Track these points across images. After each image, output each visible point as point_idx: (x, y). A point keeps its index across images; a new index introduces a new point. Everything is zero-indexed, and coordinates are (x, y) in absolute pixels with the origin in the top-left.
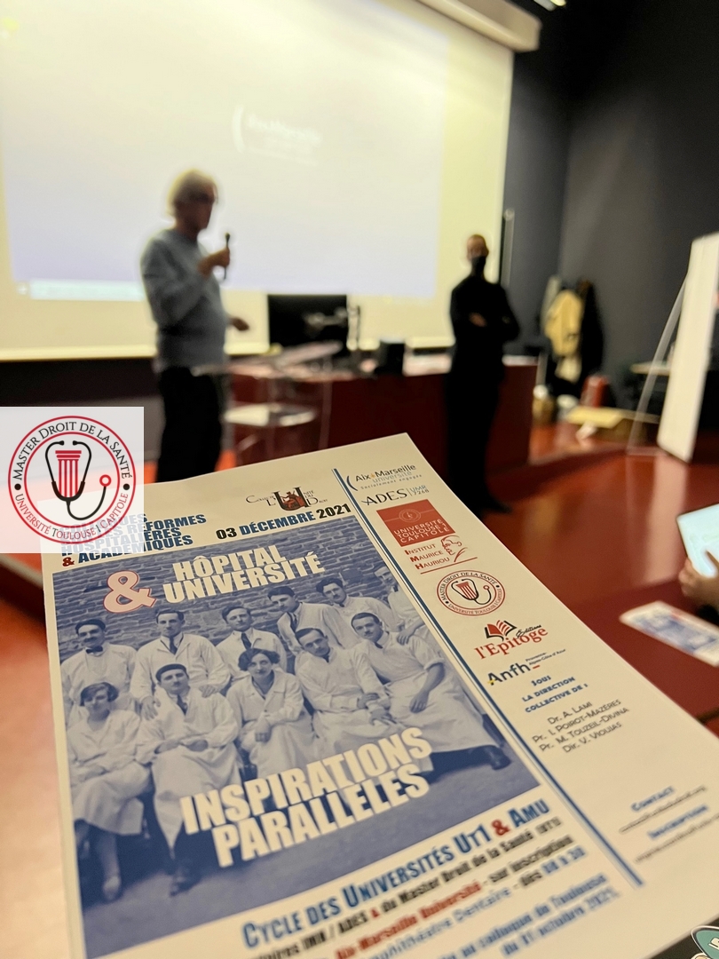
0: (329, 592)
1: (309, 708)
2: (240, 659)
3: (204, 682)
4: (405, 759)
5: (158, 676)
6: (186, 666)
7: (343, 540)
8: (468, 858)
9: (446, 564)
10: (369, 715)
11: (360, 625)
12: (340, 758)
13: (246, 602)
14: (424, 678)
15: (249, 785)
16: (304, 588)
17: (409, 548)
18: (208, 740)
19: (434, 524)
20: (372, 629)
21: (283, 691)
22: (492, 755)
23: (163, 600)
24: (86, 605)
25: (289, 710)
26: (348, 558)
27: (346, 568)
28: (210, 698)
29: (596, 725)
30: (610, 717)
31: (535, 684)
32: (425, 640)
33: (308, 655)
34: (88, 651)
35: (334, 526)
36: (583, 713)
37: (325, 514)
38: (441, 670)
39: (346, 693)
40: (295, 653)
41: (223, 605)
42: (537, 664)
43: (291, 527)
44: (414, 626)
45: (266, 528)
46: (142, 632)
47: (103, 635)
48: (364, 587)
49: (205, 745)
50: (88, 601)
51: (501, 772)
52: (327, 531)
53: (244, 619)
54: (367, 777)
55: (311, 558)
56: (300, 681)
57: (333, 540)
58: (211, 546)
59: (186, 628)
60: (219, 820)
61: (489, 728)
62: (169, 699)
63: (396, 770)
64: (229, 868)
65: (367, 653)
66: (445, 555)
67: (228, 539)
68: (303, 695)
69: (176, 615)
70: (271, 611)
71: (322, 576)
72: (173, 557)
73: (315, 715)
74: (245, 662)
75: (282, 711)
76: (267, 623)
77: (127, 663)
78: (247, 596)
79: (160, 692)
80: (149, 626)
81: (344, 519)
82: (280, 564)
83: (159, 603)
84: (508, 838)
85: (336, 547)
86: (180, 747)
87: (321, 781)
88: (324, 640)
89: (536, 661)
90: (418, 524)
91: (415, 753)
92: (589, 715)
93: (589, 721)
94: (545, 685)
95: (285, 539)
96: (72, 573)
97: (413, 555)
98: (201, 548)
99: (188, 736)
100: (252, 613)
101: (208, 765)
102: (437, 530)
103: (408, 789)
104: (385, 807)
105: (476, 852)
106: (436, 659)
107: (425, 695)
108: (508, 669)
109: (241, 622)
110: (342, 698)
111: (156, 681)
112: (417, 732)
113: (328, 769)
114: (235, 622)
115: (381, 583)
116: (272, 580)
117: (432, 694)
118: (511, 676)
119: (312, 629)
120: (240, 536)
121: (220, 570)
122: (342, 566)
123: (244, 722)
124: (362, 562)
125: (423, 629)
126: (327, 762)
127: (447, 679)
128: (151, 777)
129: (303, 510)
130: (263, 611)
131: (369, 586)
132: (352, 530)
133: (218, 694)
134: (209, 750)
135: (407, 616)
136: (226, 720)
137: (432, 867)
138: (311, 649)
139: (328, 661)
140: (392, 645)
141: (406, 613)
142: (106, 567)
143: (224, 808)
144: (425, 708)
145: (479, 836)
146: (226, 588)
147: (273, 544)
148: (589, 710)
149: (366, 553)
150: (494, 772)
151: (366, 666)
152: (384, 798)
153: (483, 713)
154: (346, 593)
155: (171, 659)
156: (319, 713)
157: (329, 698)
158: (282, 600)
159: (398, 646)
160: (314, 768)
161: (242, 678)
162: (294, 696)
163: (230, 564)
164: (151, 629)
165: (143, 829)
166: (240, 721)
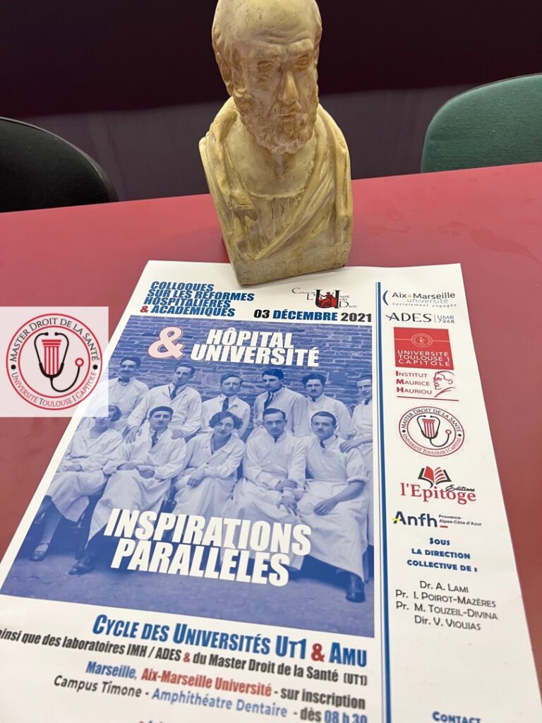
0: (311, 386)
1: (240, 473)
2: (213, 417)
3: (178, 427)
4: (285, 549)
5: (152, 414)
6: (174, 411)
7: (348, 345)
8: (278, 661)
9: (427, 396)
10: (280, 498)
11: (318, 421)
12: (238, 522)
13: (244, 373)
14: (343, 488)
15: (164, 516)
16: (293, 376)
17: (401, 370)
18: (156, 471)
19: (439, 355)
20: (326, 428)
21: (229, 452)
22: (353, 585)
23: (188, 356)
24: (138, 345)
25: (225, 469)
26: (343, 361)
27: (337, 370)
28: (176, 440)
29: (458, 613)
30: (475, 614)
31: (432, 543)
32: (363, 456)
33: (264, 430)
34: (120, 380)
35: (349, 330)
36: (455, 595)
37: (348, 318)
38: (361, 487)
39: (274, 472)
40: (255, 425)
41: (226, 372)
42: (446, 524)
43: (314, 322)
44: (361, 441)
45: (294, 318)
46: (160, 376)
47: (135, 370)
48: (340, 391)
49: (152, 474)
50: (141, 343)
51: (351, 603)
52: (341, 333)
53: (235, 387)
54: (248, 548)
55: (313, 354)
56: (246, 449)
57: (341, 342)
58: (245, 322)
59: (191, 382)
60: (128, 534)
61: (367, 560)
62: (149, 432)
63: (272, 554)
64: (115, 569)
65: (309, 447)
66: (431, 387)
67: (261, 319)
68: (242, 461)
69: (190, 369)
70: (257, 386)
71: (313, 370)
72: (214, 324)
73: (240, 480)
74: (215, 421)
75: (219, 467)
76: (249, 395)
77: (138, 397)
78: (248, 369)
79: (147, 424)
80: (168, 373)
81: (361, 326)
82: (286, 350)
83: (184, 357)
84: (318, 666)
85: (340, 349)
86: (135, 470)
87: (214, 534)
88: (284, 423)
89: (447, 521)
90: (424, 350)
91: (295, 547)
92: (459, 598)
93: (455, 605)
94: (440, 548)
95: (303, 331)
96: (142, 319)
97: (400, 378)
98: (237, 321)
99: (145, 464)
100: (243, 383)
101: (145, 490)
102: (438, 362)
103: (271, 575)
104: (247, 579)
105: (287, 660)
106: (361, 477)
107: (334, 502)
108: (417, 516)
109: (231, 388)
110: (269, 475)
111: (148, 416)
112: (308, 531)
113: (224, 528)
114: (227, 387)
115: (358, 392)
116: (274, 361)
117: (340, 505)
118: (416, 524)
119: (279, 411)
120: (271, 319)
121: (240, 343)
122: (334, 367)
123: (188, 467)
124: (353, 369)
125: (367, 446)
126: (227, 521)
127: (361, 499)
128: (105, 485)
129: (331, 310)
130: (252, 385)
131: (346, 392)
132: (362, 338)
133: (183, 439)
134: (153, 479)
135: (361, 429)
136: (178, 460)
137: (248, 650)
138: (269, 426)
139: (276, 441)
140: (334, 448)
141: (363, 426)
142: (166, 321)
143: (137, 526)
144: (327, 514)
145: (298, 648)
146: (236, 359)
147: (291, 332)
148: (462, 595)
149: (361, 362)
150: (345, 601)
151: (303, 457)
152: (250, 571)
153: (371, 544)
154: (323, 391)
155: (166, 402)
156: (244, 479)
157: (260, 471)
158: (271, 380)
159: (337, 451)
160: (215, 522)
161: (207, 432)
162: (235, 459)
163: (250, 340)
164: (168, 376)
165: (80, 520)
166: (186, 464)
